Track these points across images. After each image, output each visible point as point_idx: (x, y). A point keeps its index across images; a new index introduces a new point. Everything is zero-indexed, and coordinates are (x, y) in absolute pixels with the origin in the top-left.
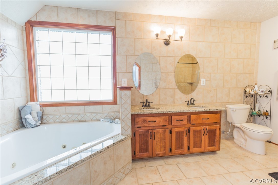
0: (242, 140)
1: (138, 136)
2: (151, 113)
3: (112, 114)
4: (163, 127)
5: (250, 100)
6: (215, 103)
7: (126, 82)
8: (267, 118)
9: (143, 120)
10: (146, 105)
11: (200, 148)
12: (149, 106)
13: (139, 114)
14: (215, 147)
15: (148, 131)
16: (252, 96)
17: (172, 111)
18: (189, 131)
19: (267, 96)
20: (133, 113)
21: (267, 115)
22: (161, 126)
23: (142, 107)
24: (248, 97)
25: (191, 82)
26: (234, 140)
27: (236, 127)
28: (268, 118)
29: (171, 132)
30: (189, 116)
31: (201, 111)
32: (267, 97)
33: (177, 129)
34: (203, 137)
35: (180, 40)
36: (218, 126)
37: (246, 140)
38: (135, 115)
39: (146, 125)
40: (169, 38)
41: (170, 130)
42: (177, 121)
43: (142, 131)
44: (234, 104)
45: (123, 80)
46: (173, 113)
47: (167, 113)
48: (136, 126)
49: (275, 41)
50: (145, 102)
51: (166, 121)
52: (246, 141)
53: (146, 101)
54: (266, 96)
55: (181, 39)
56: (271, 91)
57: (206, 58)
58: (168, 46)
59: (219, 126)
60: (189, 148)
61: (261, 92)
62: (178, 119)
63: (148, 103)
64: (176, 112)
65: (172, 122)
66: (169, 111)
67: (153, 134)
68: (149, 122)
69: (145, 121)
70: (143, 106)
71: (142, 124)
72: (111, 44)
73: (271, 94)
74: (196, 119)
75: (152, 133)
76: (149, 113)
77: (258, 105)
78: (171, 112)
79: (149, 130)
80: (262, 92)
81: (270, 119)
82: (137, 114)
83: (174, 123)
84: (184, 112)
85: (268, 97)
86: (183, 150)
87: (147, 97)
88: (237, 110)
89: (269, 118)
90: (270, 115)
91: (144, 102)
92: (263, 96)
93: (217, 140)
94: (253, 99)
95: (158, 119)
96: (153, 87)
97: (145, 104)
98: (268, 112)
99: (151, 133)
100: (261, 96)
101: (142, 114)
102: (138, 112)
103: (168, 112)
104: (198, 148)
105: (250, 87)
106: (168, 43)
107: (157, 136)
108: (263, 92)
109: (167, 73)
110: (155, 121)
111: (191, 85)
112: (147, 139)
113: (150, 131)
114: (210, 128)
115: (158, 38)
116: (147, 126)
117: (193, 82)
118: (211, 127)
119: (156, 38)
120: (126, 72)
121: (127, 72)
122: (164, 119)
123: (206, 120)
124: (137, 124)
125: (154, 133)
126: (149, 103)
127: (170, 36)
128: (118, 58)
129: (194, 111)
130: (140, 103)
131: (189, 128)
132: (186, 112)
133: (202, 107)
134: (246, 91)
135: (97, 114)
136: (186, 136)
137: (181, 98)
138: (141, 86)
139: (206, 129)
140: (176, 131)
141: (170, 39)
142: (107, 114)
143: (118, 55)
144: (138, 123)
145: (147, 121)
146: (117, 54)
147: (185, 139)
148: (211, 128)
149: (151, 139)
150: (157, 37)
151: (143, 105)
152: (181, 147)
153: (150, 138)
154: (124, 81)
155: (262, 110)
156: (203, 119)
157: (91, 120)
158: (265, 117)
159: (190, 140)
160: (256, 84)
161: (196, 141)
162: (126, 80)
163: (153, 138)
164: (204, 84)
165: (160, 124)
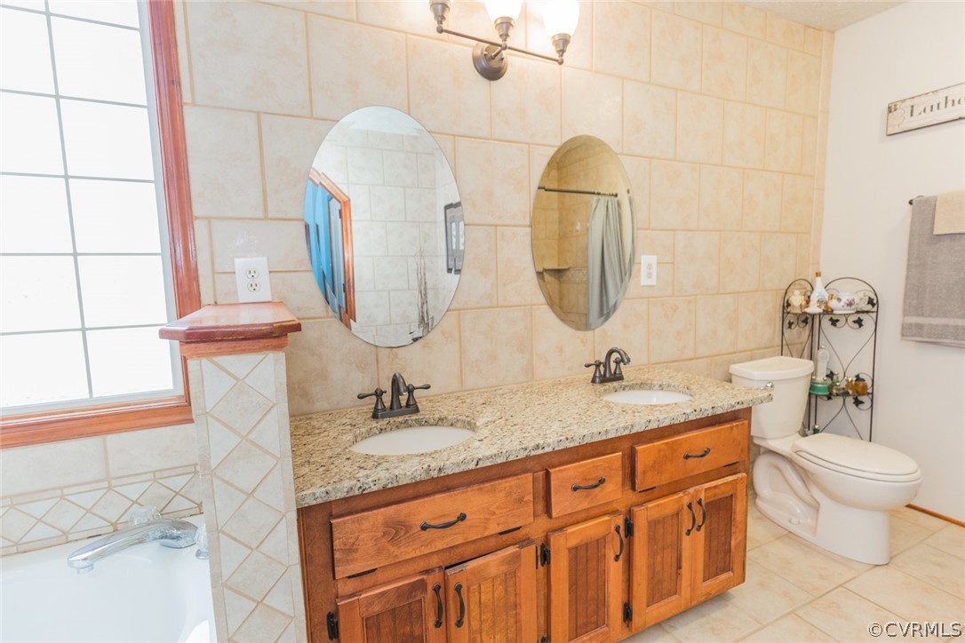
0: (791, 502)
1: (359, 629)
2: (435, 474)
3: (178, 483)
4: (505, 537)
5: (799, 334)
6: (692, 359)
7: (264, 280)
8: (857, 402)
9: (387, 524)
10: (391, 408)
11: (673, 598)
12: (412, 408)
13: (357, 493)
14: (731, 573)
15: (421, 585)
16: (805, 321)
17: (549, 445)
18: (629, 529)
19: (859, 322)
20: (316, 493)
21: (859, 392)
22: (492, 536)
23: (374, 424)
24: (793, 327)
25: (555, 266)
26: (758, 501)
27: (765, 453)
28: (862, 402)
29: (545, 556)
30: (628, 451)
31: (682, 421)
32: (861, 325)
33: (577, 534)
34: (686, 540)
35: (556, 56)
36: (739, 475)
37: (816, 507)
38: (330, 502)
39: (408, 551)
40: (505, 36)
41: (543, 546)
42: (575, 489)
43: (383, 594)
44: (751, 360)
45: (241, 263)
46: (555, 453)
47: (527, 458)
48: (342, 571)
49: (889, 108)
50: (387, 386)
51: (520, 500)
52: (818, 510)
53: (395, 381)
54: (855, 322)
55: (562, 52)
56: (875, 301)
57: (658, 159)
58: (494, 83)
59: (744, 474)
60: (628, 614)
61: (846, 307)
62: (577, 482)
63: (403, 399)
64: (572, 445)
65: (553, 500)
66: (537, 447)
67: (452, 592)
68: (424, 528)
69: (396, 531)
70: (375, 416)
71: (379, 552)
72: (141, 30)
73: (877, 312)
74: (657, 466)
75: (442, 591)
76: (424, 477)
77: (828, 354)
78: (547, 450)
79: (427, 572)
80: (850, 304)
81: (872, 406)
82: (340, 495)
83: (563, 503)
84: (610, 436)
85: (863, 323)
86: (605, 629)
87: (396, 355)
88: (775, 386)
89: (867, 403)
90: (870, 391)
91: (382, 392)
92: (843, 320)
93: (736, 540)
94: (807, 334)
95: (473, 502)
96: (409, 289)
97: (387, 399)
98: (863, 380)
99: (437, 590)
100: (837, 321)
101: (375, 488)
102: (347, 484)
103: (533, 453)
104: (666, 601)
105: (799, 284)
106: (494, 64)
107: (474, 599)
108: (853, 307)
109: (496, 226)
110: (462, 517)
111: (559, 280)
112: (417, 633)
113: (432, 580)
114: (711, 493)
115: (445, 26)
116: (413, 555)
117: (566, 267)
118: (715, 487)
119: (435, 24)
120: (261, 215)
121: (266, 218)
122: (509, 494)
123: (700, 459)
124: (347, 562)
125: (458, 589)
126: (410, 390)
127: (505, 25)
128: (193, 122)
129: (654, 426)
130: (361, 397)
131: (630, 512)
132: (619, 434)
133: (656, 387)
134: (789, 305)
135: (62, 497)
136: (617, 558)
137: (561, 350)
138: (356, 289)
139: (700, 502)
140: (573, 542)
141: (509, 43)
142: (146, 485)
143: (194, 104)
144: (357, 550)
145: (408, 528)
146: (186, 98)
147: (615, 570)
148: (717, 491)
149: (438, 624)
150: (441, 18)
151: (376, 408)
152: (594, 619)
153: (431, 620)
154: (252, 273)
155: (838, 371)
156: (687, 457)
157: (16, 544)
158: (850, 400)
159: (635, 572)
160: (818, 274)
161: (658, 568)
162: (260, 263)
163: (453, 619)
164: (653, 281)
165: (486, 528)
